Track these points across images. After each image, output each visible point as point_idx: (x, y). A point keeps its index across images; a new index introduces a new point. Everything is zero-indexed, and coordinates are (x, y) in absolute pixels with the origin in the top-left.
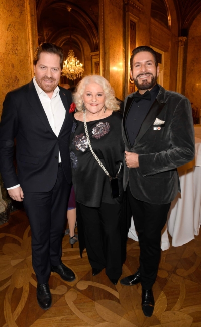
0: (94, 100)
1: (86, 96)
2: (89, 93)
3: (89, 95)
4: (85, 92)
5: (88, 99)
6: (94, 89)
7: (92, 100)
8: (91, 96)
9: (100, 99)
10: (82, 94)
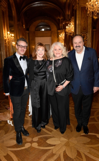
0: (58, 52)
1: (55, 51)
2: (55, 49)
3: (55, 50)
4: (54, 49)
5: (55, 52)
6: (57, 48)
7: (57, 52)
8: (56, 50)
9: (60, 51)
10: (53, 50)
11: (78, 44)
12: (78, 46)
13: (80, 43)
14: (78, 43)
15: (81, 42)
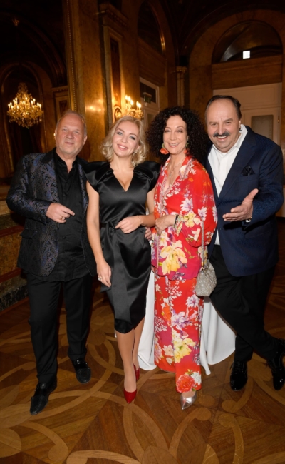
11: (221, 127)
12: (221, 133)
13: (227, 122)
14: (221, 124)
15: (231, 120)
